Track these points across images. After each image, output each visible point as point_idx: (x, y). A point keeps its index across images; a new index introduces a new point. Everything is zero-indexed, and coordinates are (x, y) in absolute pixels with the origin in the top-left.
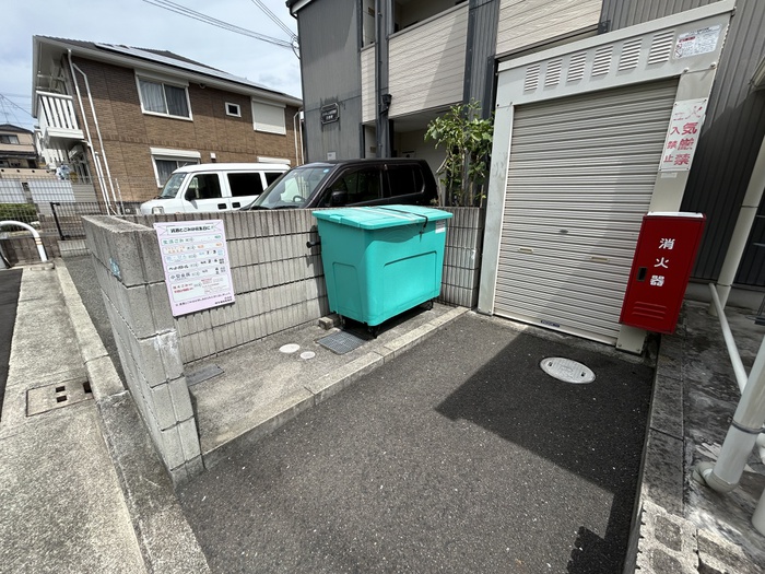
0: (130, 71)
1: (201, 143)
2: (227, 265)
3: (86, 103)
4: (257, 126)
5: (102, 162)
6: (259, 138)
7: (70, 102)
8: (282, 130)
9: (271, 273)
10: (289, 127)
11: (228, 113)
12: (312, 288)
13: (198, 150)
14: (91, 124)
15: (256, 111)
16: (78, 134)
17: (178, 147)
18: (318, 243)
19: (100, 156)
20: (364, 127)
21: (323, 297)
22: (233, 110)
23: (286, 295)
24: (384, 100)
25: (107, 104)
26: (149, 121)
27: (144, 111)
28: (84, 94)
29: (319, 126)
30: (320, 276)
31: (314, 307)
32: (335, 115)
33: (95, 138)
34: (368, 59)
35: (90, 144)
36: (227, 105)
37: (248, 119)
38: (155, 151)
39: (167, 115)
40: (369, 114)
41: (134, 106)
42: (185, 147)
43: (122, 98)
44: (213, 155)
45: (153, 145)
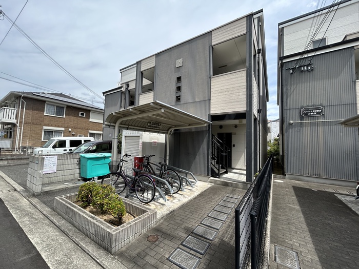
0: (44, 102)
1: (66, 125)
2: (56, 165)
3: (22, 111)
4: (91, 120)
5: (21, 131)
6: (91, 124)
7: (15, 111)
8: (101, 122)
9: (66, 167)
11: (80, 115)
12: (78, 171)
13: (64, 127)
14: (21, 118)
15: (91, 115)
16: (14, 121)
17: (56, 126)
18: (80, 161)
19: (21, 129)
21: (80, 174)
22: (82, 114)
23: (70, 172)
25: (31, 112)
26: (47, 117)
27: (45, 114)
28: (22, 108)
30: (79, 169)
31: (77, 176)
33: (21, 123)
35: (18, 125)
36: (80, 113)
37: (88, 117)
38: (45, 127)
39: (55, 116)
41: (41, 112)
42: (59, 127)
43: (37, 110)
44: (70, 130)
45: (45, 125)
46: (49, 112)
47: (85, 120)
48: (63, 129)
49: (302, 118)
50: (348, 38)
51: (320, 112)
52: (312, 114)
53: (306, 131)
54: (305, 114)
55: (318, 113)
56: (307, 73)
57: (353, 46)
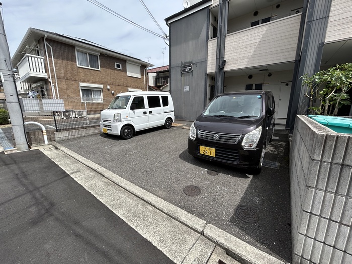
1: (103, 81)
3: (51, 61)
4: (128, 74)
6: (129, 79)
8: (139, 76)
10: (142, 75)
11: (116, 68)
13: (102, 84)
14: (52, 71)
15: (128, 67)
16: (45, 76)
17: (93, 83)
19: (55, 87)
20: (207, 75)
22: (118, 66)
25: (61, 62)
27: (78, 66)
28: (50, 56)
29: (179, 74)
32: (190, 70)
33: (53, 78)
34: (212, 45)
35: (51, 81)
36: (116, 64)
37: (124, 70)
38: (82, 84)
39: (89, 68)
40: (211, 68)
41: (73, 63)
42: (96, 83)
43: (68, 59)
44: (108, 87)
45: (81, 81)
46: (81, 63)
47: (122, 74)
48: (101, 86)
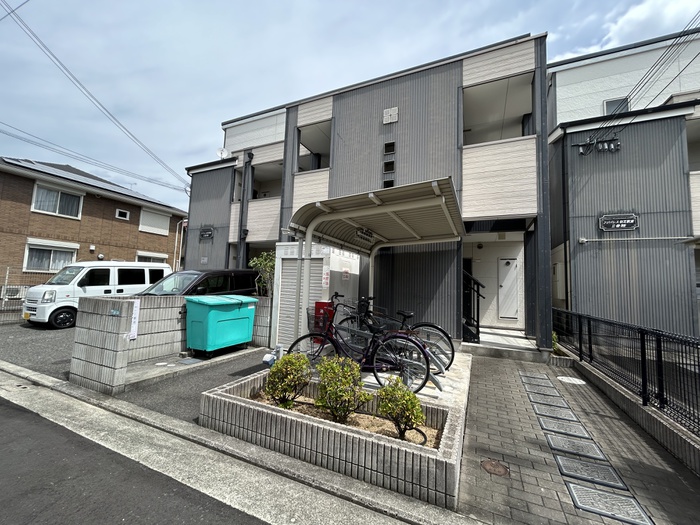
0: (33, 181)
1: (83, 237)
4: (142, 228)
6: (142, 236)
8: (166, 232)
9: (157, 326)
10: (172, 229)
11: (117, 216)
12: (179, 335)
13: (78, 242)
15: (143, 216)
17: (58, 238)
18: (186, 312)
20: (229, 245)
21: (184, 341)
22: (121, 214)
23: (163, 338)
24: (244, 232)
26: (37, 218)
27: (33, 209)
29: (197, 239)
30: (184, 330)
31: (178, 346)
32: (210, 235)
34: (235, 208)
36: (117, 211)
37: (135, 221)
38: (32, 240)
39: (57, 214)
40: (233, 237)
41: (24, 205)
42: (65, 239)
43: (15, 199)
44: (93, 247)
45: (32, 235)
46: (40, 204)
47: (128, 227)
48: (76, 246)
49: (601, 233)
50: (676, 101)
51: (632, 224)
52: (618, 226)
53: (609, 255)
54: (606, 226)
55: (628, 225)
56: (609, 155)
57: (684, 116)
